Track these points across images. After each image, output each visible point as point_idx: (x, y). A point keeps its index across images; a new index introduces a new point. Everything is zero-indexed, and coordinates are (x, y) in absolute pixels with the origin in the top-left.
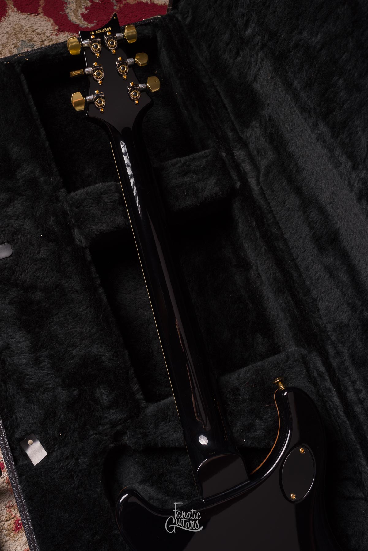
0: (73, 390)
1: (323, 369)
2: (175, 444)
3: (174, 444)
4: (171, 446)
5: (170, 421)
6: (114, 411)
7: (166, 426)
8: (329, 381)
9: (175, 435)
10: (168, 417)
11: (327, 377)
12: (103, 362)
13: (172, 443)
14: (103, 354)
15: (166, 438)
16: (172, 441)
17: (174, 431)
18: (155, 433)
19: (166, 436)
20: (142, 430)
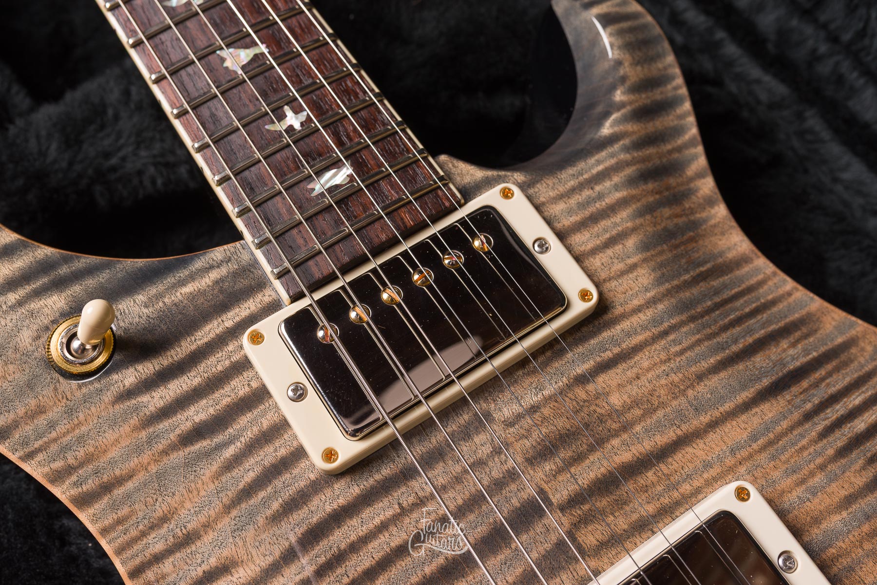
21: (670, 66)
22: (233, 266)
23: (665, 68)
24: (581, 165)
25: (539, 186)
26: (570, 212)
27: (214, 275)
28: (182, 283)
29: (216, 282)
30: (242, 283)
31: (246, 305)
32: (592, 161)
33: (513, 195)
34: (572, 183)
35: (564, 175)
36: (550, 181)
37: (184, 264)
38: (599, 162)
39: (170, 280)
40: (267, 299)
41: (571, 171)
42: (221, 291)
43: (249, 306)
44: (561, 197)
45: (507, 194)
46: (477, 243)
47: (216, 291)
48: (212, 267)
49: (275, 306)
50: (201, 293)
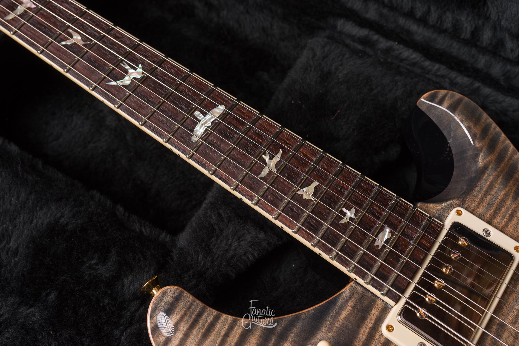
0: (48, 295)
1: (363, 32)
2: (254, 256)
3: (250, 257)
4: (249, 264)
5: (222, 231)
6: (130, 278)
7: (222, 241)
8: (381, 39)
9: (243, 243)
10: (216, 227)
11: (375, 37)
12: (67, 224)
13: (248, 258)
14: (59, 215)
15: (233, 257)
16: (245, 254)
17: (239, 238)
18: (213, 262)
19: (232, 253)
20: (191, 273)
21: (486, 119)
22: (356, 296)
23: (485, 121)
24: (479, 185)
25: (467, 202)
26: (487, 210)
27: (351, 304)
28: (338, 314)
29: (354, 307)
30: (365, 303)
31: (373, 313)
32: (483, 181)
33: (462, 212)
34: (480, 196)
35: (474, 193)
36: (470, 198)
37: (333, 303)
38: (486, 181)
39: (332, 314)
40: (380, 306)
41: (477, 189)
42: (358, 311)
43: (375, 313)
44: (479, 204)
45: (459, 213)
46: (460, 243)
47: (356, 312)
48: (347, 301)
49: (386, 309)
50: (350, 315)
